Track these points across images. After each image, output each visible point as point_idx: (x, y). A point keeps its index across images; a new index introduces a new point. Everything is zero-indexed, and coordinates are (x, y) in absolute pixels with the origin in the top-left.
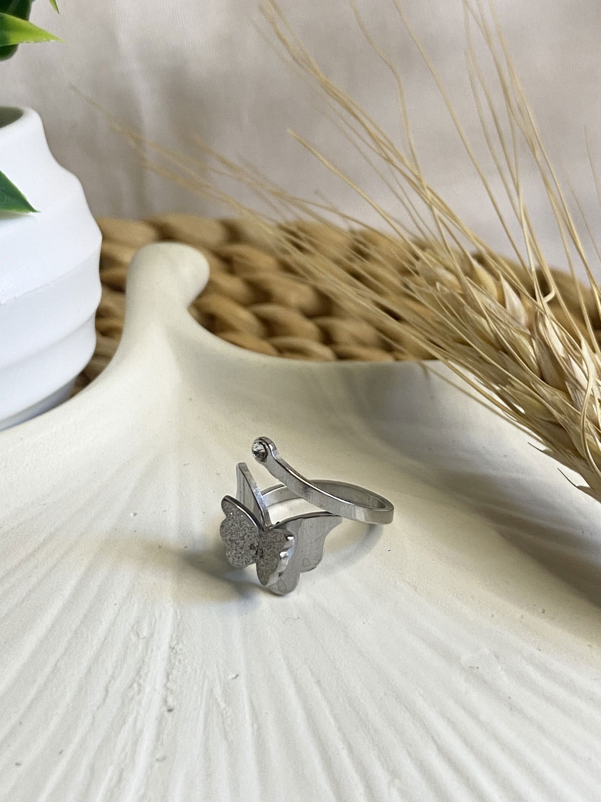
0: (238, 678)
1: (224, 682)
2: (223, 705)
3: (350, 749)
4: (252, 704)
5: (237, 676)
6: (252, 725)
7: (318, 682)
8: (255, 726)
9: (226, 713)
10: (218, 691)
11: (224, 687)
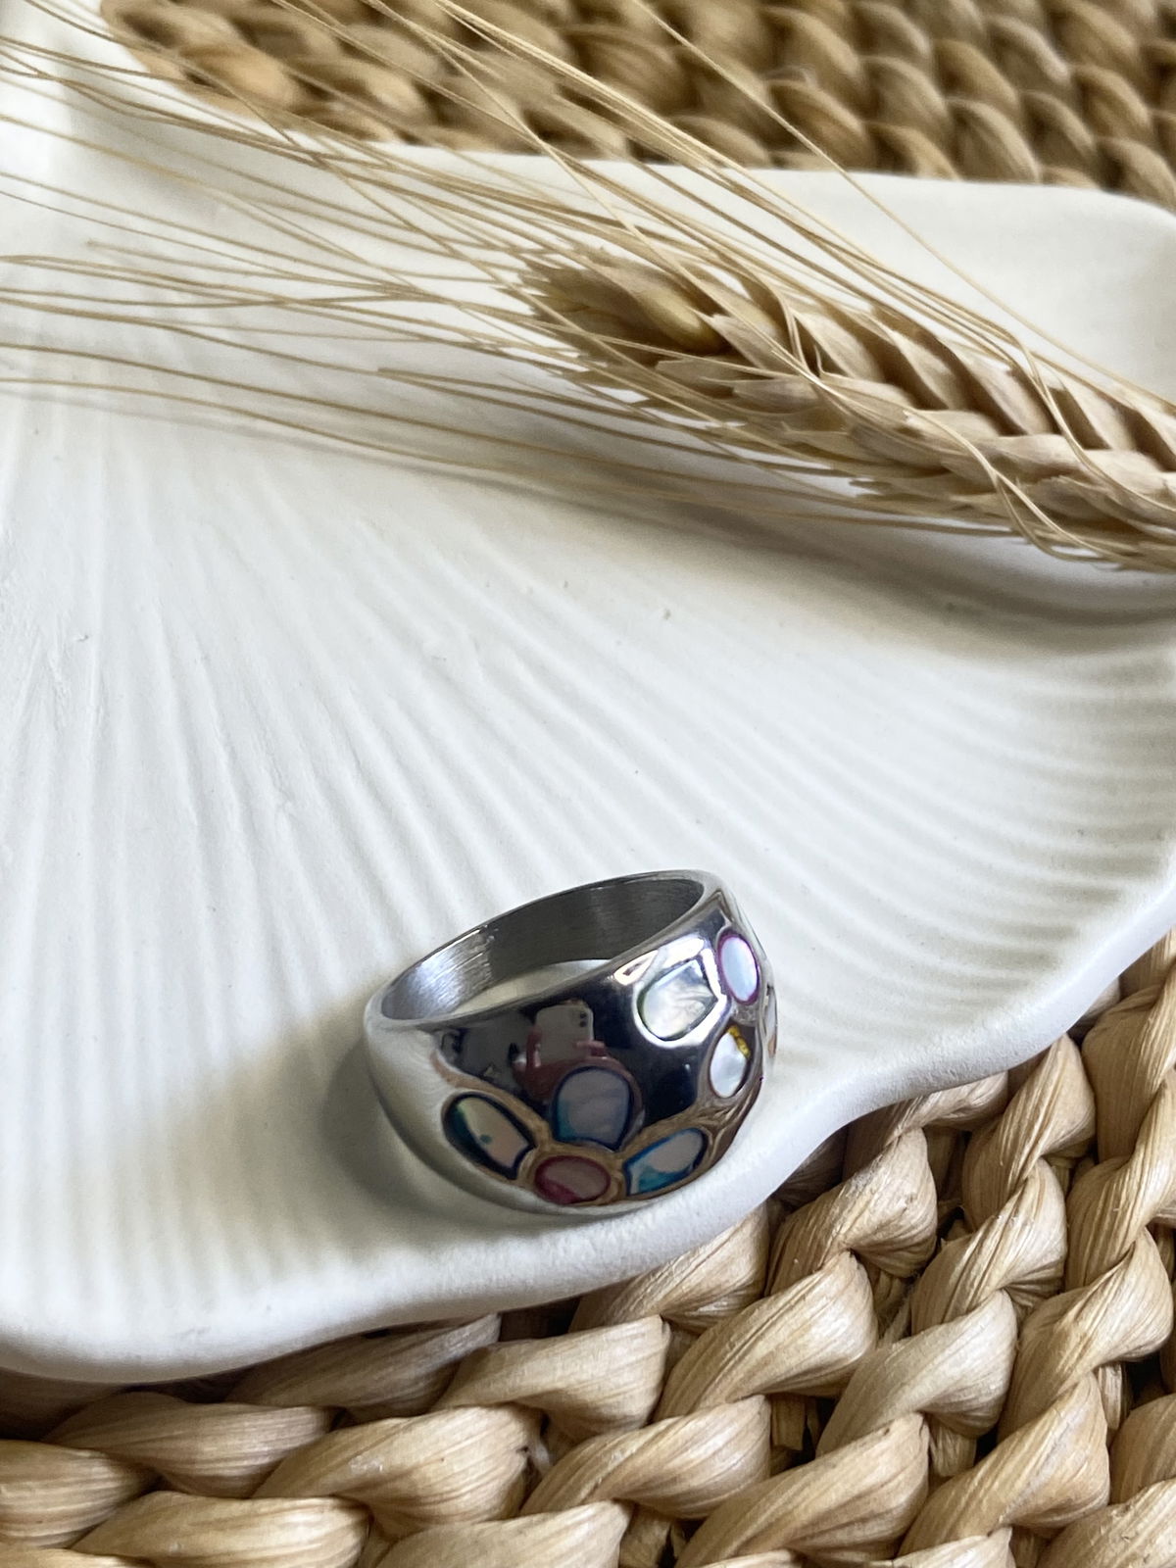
0: (88, 641)
1: (65, 645)
2: (58, 677)
3: (233, 755)
4: (102, 681)
5: (87, 637)
6: (98, 711)
7: (206, 658)
8: (102, 711)
9: (62, 689)
10: (55, 656)
11: (65, 652)
